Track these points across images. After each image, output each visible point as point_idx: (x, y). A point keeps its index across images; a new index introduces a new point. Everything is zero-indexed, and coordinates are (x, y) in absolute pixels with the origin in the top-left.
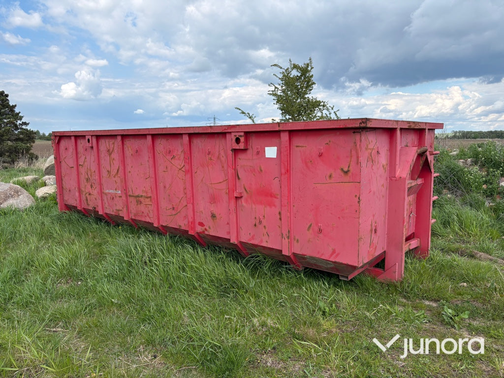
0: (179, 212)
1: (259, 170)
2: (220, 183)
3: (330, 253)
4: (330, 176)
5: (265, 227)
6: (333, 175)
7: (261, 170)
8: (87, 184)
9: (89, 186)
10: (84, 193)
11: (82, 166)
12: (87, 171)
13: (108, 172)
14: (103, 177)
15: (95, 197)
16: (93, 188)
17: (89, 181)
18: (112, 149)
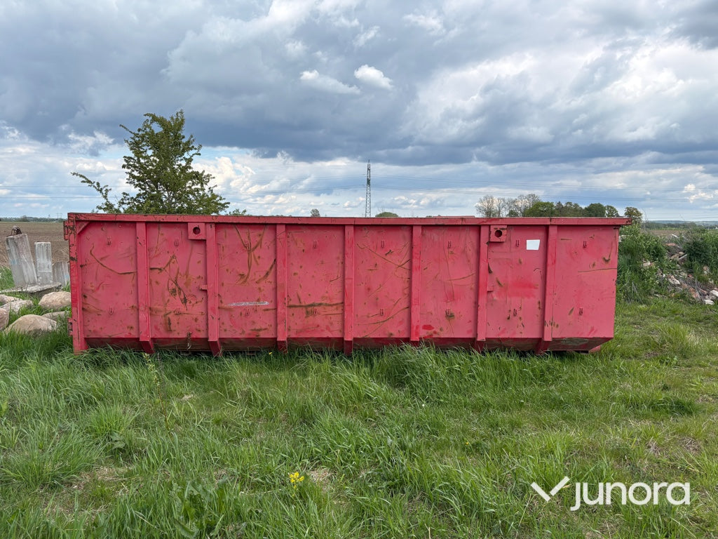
0: (392, 317)
1: (518, 262)
2: (463, 278)
3: (589, 331)
4: (594, 265)
5: (520, 318)
6: (596, 264)
7: (521, 262)
8: (171, 298)
9: (177, 301)
10: (163, 314)
11: (160, 269)
12: (177, 277)
13: (242, 276)
14: (225, 284)
15: (195, 317)
16: (190, 302)
17: (180, 293)
18: (256, 243)
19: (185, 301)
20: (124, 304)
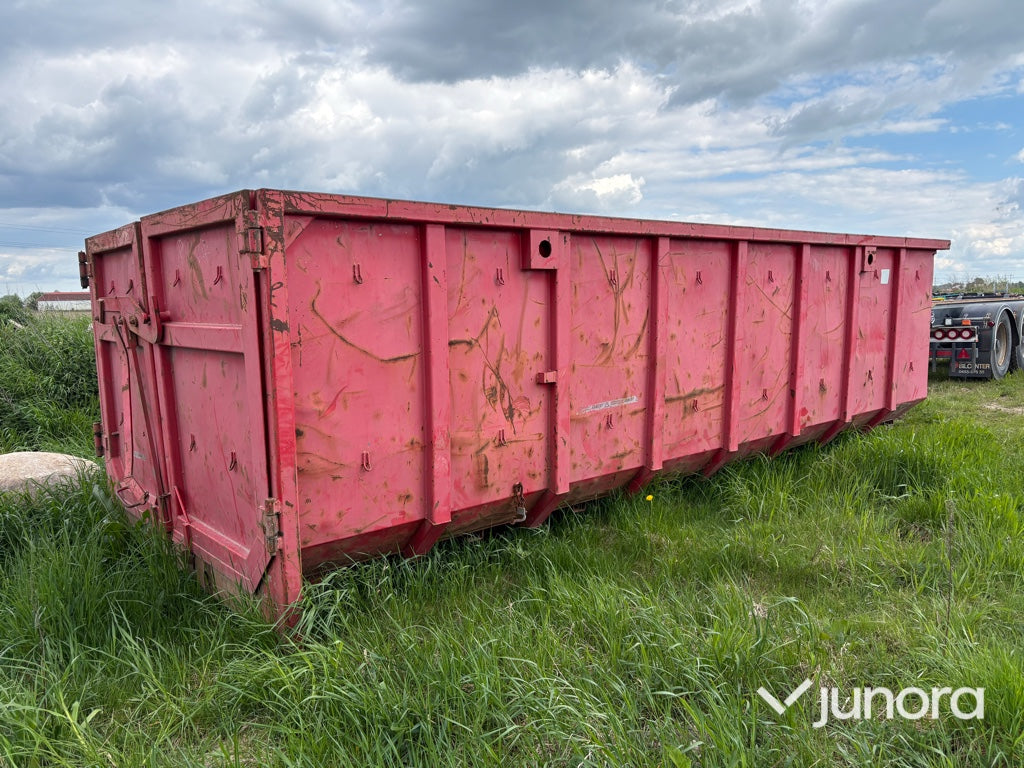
0: (774, 402)
1: (875, 301)
2: (836, 329)
3: (913, 392)
4: (921, 303)
5: (872, 383)
8: (489, 410)
9: (496, 417)
10: (473, 449)
11: (469, 343)
12: (499, 361)
13: (605, 345)
14: (577, 367)
15: (528, 446)
16: (520, 415)
17: (502, 396)
18: (625, 277)
19: (510, 413)
20: (394, 439)
